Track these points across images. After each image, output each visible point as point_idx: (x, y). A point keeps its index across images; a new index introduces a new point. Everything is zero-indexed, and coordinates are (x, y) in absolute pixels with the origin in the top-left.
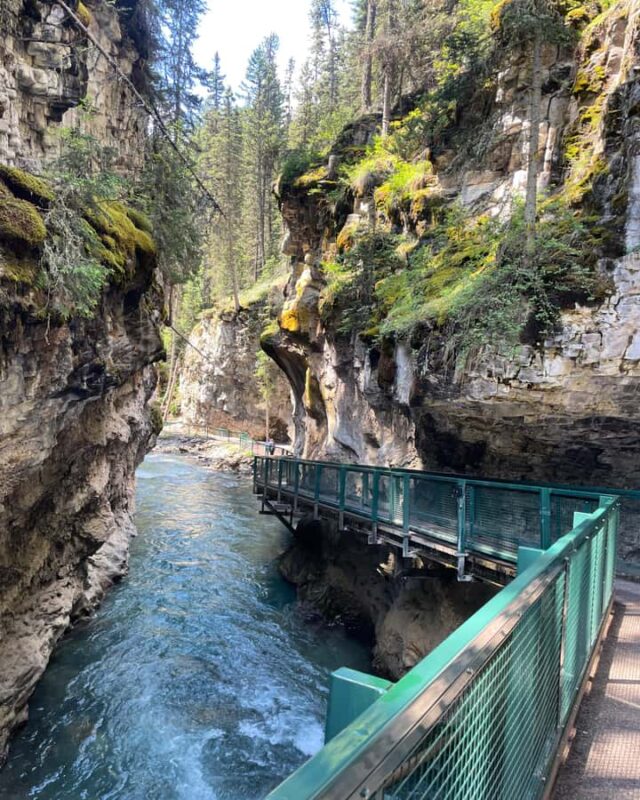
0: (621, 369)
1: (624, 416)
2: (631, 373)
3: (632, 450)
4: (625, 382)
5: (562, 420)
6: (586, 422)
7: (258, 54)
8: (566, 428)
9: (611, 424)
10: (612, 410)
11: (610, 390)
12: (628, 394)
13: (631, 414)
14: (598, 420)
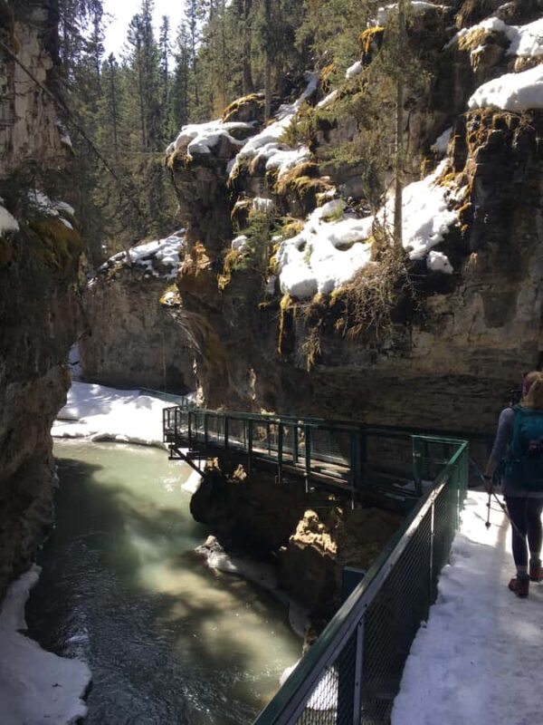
0: (469, 340)
1: (472, 374)
2: (476, 343)
3: (480, 397)
4: (471, 350)
5: (427, 378)
6: (445, 378)
7: (136, 17)
8: (431, 383)
9: (463, 380)
10: (463, 369)
11: (461, 355)
12: (475, 357)
13: (477, 372)
14: (453, 376)
